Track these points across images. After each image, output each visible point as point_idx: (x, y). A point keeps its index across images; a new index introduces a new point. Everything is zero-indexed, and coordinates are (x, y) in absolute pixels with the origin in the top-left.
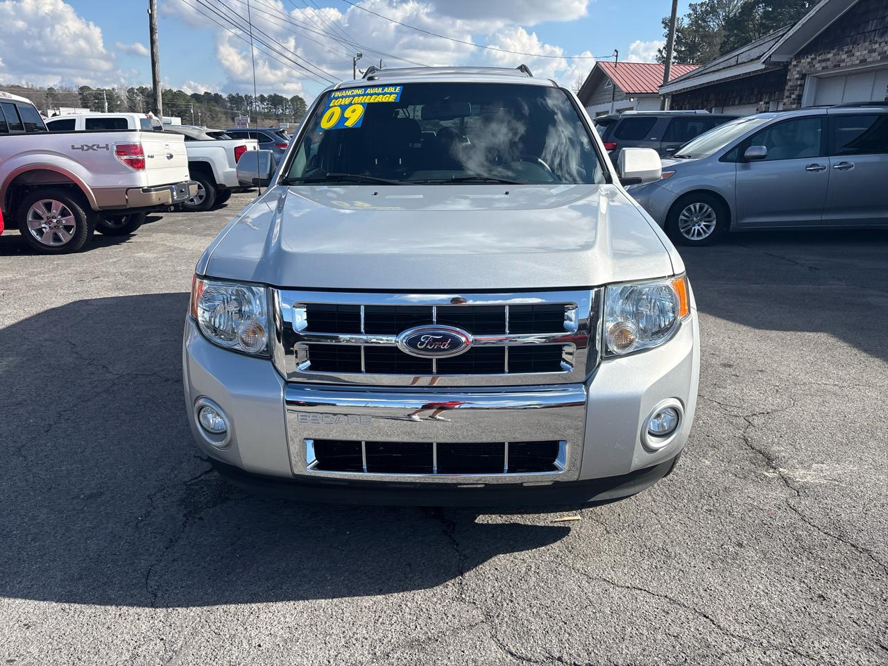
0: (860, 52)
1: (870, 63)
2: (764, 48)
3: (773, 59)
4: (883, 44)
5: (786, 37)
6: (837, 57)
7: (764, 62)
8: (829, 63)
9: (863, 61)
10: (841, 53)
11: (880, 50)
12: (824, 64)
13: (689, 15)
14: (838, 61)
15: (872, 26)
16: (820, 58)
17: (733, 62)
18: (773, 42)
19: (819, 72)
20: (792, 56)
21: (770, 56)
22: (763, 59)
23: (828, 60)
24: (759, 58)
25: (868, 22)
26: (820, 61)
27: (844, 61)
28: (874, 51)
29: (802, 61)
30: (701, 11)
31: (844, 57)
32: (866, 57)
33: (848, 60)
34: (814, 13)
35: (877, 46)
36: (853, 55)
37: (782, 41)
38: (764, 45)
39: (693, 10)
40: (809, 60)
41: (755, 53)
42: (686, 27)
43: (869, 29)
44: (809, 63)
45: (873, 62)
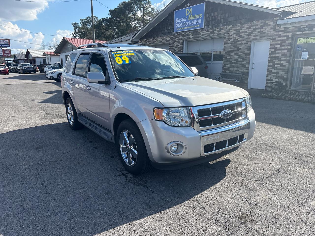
0: (160, 39)
1: (163, 42)
2: (131, 37)
3: (134, 40)
4: (166, 37)
5: (137, 34)
6: (153, 40)
7: (131, 41)
8: (151, 42)
9: (161, 42)
10: (154, 39)
11: (165, 39)
12: (149, 42)
13: (81, 23)
14: (154, 42)
15: (161, 32)
16: (148, 40)
17: (120, 40)
18: (133, 35)
19: (148, 44)
20: (139, 40)
21: (133, 39)
22: (131, 40)
23: (151, 41)
24: (130, 40)
25: (160, 31)
26: (148, 41)
27: (155, 41)
28: (164, 39)
29: (142, 41)
30: (84, 22)
31: (155, 40)
32: (162, 41)
33: (157, 41)
34: (145, 28)
35: (164, 38)
36: (158, 40)
37: (136, 35)
38: (131, 36)
39: (82, 21)
40: (145, 41)
41: (128, 38)
42: (80, 26)
43: (161, 33)
44: (145, 42)
45: (164, 42)
